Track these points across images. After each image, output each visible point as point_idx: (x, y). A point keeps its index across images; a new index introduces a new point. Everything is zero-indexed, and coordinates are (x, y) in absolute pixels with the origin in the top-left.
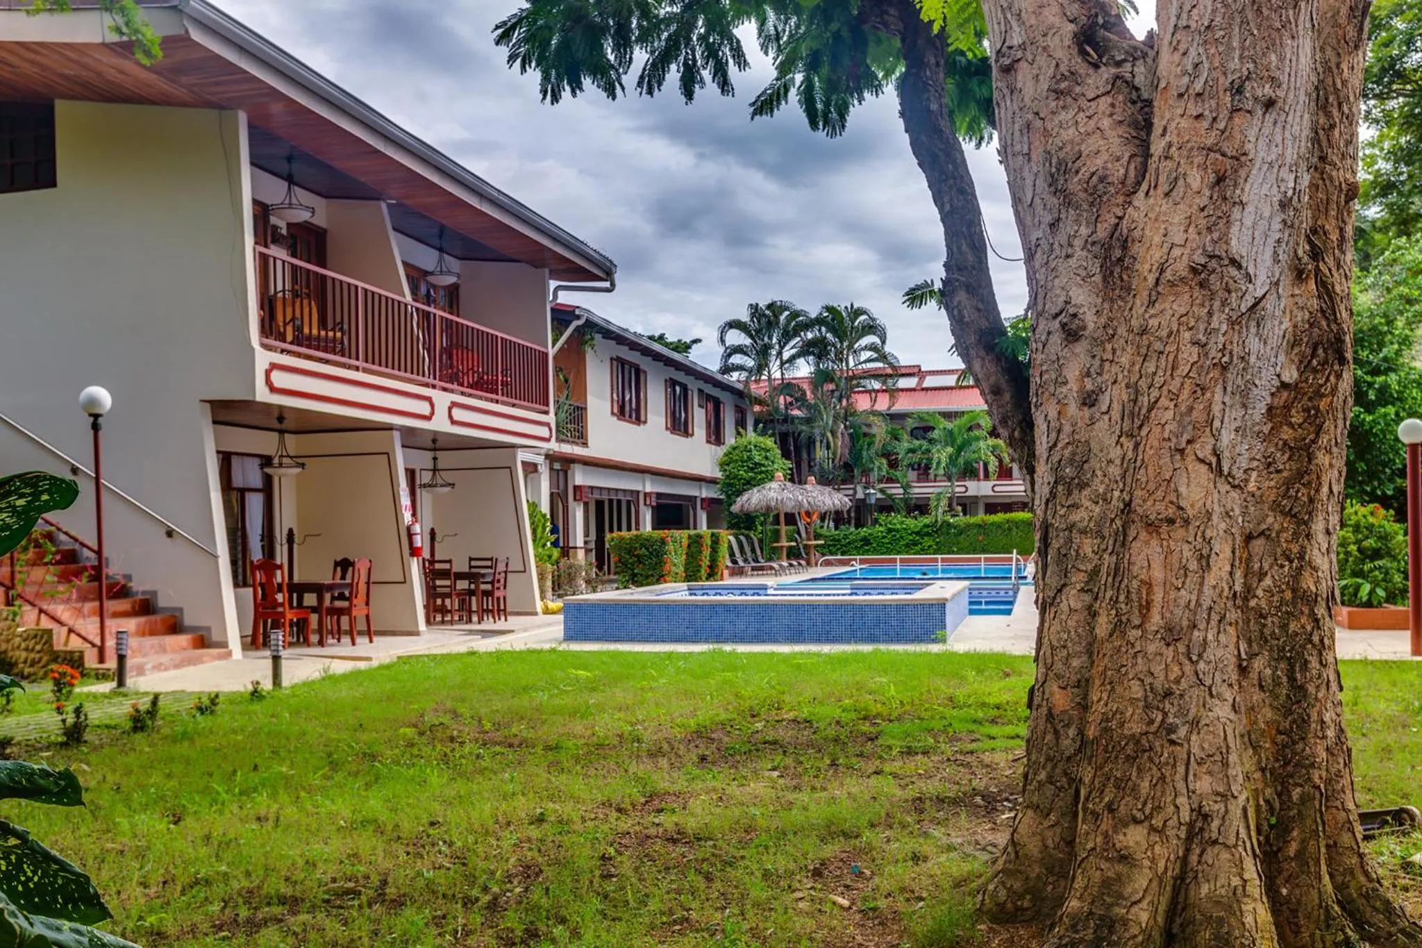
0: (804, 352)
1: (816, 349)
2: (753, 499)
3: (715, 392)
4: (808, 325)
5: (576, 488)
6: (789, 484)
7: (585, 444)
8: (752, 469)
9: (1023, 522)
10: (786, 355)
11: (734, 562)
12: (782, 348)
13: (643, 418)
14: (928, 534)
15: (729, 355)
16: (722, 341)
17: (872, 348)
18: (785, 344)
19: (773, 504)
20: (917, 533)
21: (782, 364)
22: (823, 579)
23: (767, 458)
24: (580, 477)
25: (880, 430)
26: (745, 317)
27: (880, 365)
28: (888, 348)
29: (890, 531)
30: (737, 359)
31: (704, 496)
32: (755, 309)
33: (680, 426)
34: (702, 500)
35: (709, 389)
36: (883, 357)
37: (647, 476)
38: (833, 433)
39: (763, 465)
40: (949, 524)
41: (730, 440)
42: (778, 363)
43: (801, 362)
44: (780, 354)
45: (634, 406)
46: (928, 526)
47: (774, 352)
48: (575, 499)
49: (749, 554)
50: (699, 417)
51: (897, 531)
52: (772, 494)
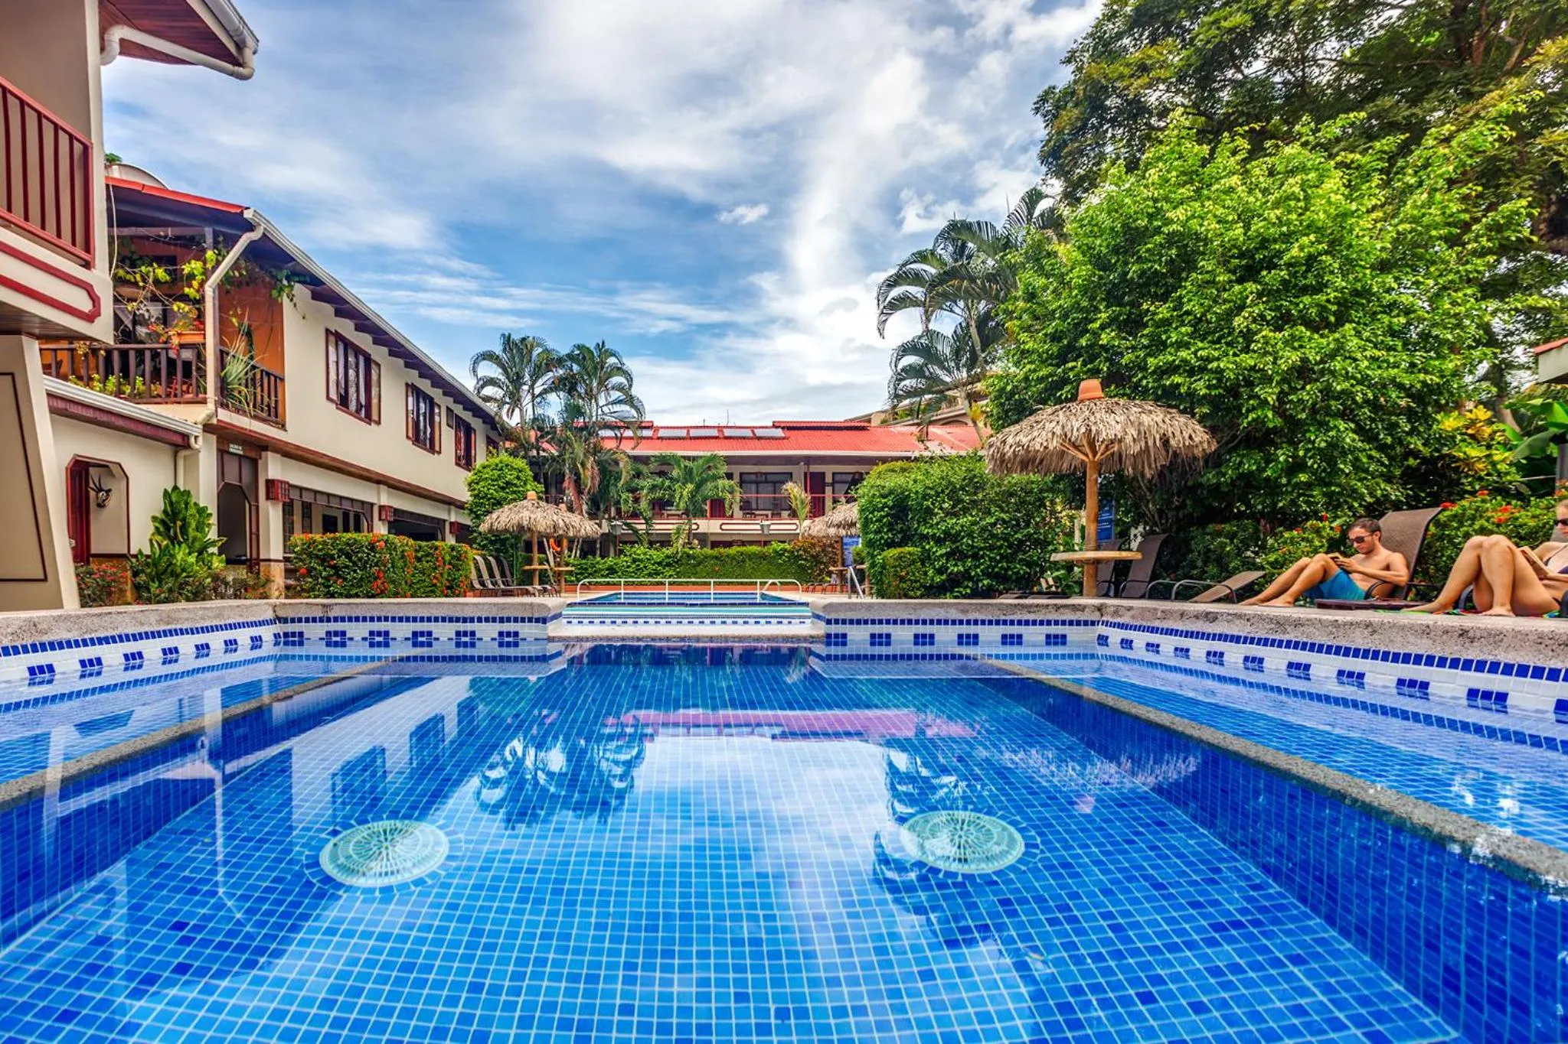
0: (554, 388)
1: (567, 385)
2: (504, 518)
3: (467, 416)
4: (560, 362)
5: (270, 483)
6: (543, 504)
7: (283, 427)
8: (503, 488)
9: (754, 554)
10: (537, 391)
11: (482, 584)
12: (534, 382)
13: (375, 417)
14: (669, 565)
15: (482, 387)
16: (474, 371)
17: (619, 388)
18: (538, 378)
19: (525, 523)
20: (659, 564)
21: (534, 397)
22: (581, 604)
23: (518, 478)
24: (274, 468)
25: (625, 468)
26: (498, 349)
27: (626, 408)
28: (634, 392)
29: (634, 560)
30: (489, 391)
31: (453, 520)
32: (507, 340)
33: (422, 437)
34: (452, 524)
35: (458, 410)
36: (630, 400)
37: (383, 488)
38: (583, 464)
39: (515, 485)
40: (688, 556)
41: (481, 458)
42: (529, 397)
43: (552, 397)
44: (532, 387)
45: (363, 401)
46: (667, 557)
47: (525, 388)
48: (268, 498)
49: (498, 577)
50: (447, 437)
51: (641, 561)
52: (526, 514)
